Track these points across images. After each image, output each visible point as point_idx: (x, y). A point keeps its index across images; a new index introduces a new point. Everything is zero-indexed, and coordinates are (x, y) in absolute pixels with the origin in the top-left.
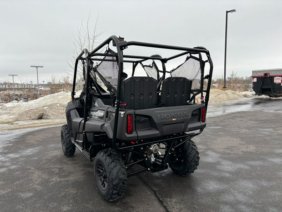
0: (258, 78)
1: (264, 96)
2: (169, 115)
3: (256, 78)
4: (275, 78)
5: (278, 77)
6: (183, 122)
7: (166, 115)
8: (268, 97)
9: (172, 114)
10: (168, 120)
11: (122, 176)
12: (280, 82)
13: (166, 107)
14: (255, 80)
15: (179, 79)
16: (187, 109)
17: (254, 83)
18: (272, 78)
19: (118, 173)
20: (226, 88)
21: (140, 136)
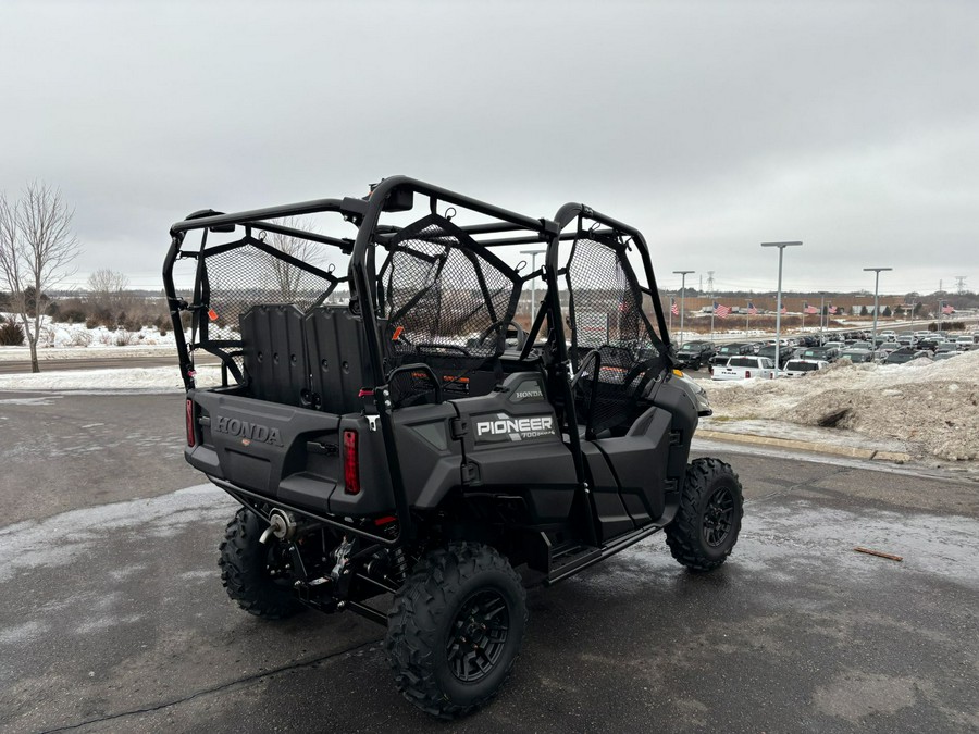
2: (239, 423)
6: (268, 461)
7: (232, 421)
9: (244, 424)
10: (233, 438)
16: (290, 419)
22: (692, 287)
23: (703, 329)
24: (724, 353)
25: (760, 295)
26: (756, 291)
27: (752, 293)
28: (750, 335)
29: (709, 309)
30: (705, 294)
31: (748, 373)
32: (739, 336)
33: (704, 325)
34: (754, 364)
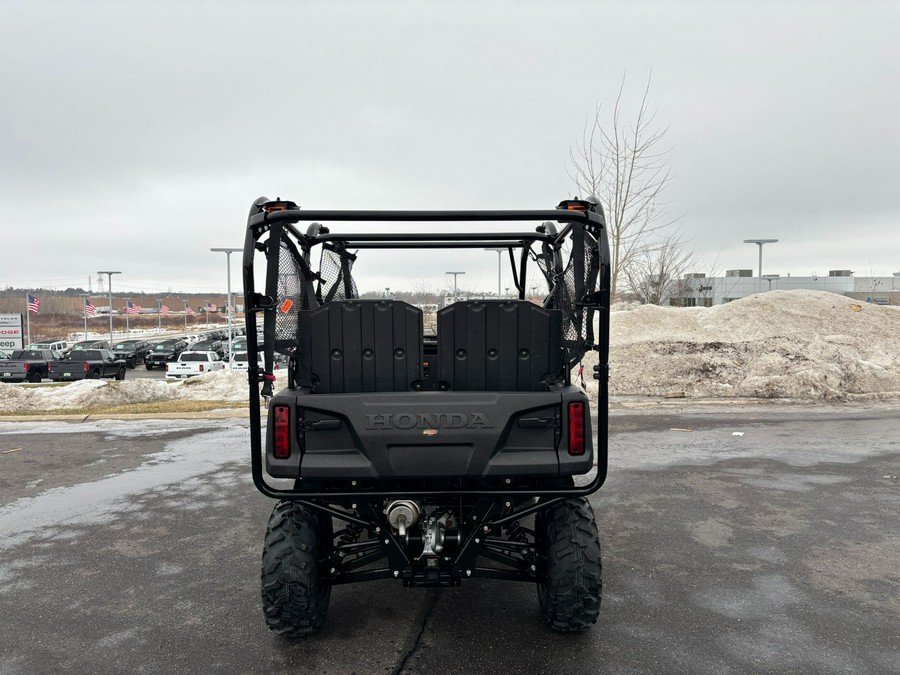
2: (412, 416)
6: (470, 445)
7: (399, 416)
9: (423, 416)
10: (405, 432)
11: (289, 570)
13: (454, 390)
15: (501, 306)
16: (494, 402)
19: (281, 559)
21: (306, 468)
22: (80, 287)
23: (103, 329)
24: (159, 351)
25: (151, 295)
26: (147, 292)
27: (143, 294)
28: (153, 334)
29: (103, 309)
30: (95, 294)
31: (201, 366)
32: (141, 335)
33: (104, 325)
34: (204, 358)
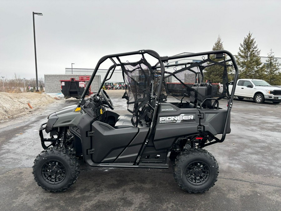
0: (66, 82)
1: (72, 98)
3: (64, 82)
4: (80, 83)
5: (82, 82)
8: (76, 99)
12: (84, 86)
14: (63, 84)
17: (62, 87)
18: (77, 83)
20: (39, 91)
